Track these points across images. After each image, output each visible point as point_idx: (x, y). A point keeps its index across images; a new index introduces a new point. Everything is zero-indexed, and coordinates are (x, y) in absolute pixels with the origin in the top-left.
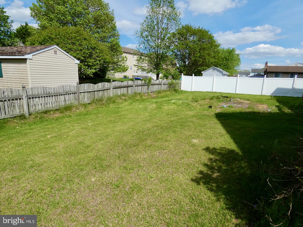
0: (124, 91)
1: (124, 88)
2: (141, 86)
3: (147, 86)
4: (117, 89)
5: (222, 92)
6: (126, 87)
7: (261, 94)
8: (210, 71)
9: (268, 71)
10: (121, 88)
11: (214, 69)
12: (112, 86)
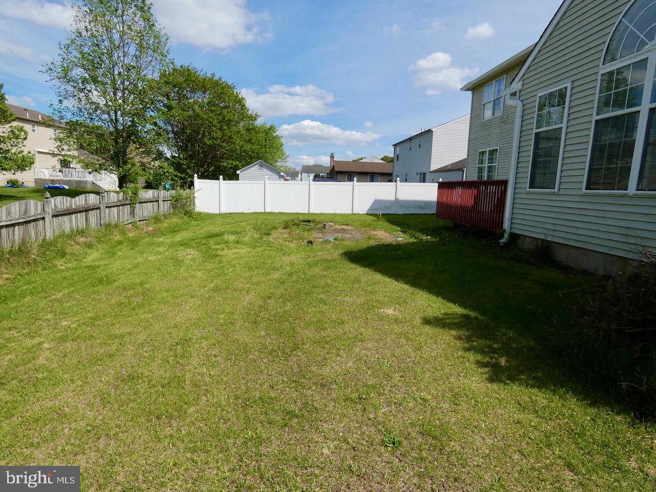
0: (78, 221)
1: (79, 214)
2: (117, 206)
3: (129, 206)
4: (60, 217)
5: (285, 212)
6: (82, 212)
7: (351, 212)
8: (254, 170)
9: (337, 169)
10: (72, 213)
11: (262, 166)
12: (49, 210)
